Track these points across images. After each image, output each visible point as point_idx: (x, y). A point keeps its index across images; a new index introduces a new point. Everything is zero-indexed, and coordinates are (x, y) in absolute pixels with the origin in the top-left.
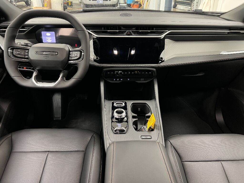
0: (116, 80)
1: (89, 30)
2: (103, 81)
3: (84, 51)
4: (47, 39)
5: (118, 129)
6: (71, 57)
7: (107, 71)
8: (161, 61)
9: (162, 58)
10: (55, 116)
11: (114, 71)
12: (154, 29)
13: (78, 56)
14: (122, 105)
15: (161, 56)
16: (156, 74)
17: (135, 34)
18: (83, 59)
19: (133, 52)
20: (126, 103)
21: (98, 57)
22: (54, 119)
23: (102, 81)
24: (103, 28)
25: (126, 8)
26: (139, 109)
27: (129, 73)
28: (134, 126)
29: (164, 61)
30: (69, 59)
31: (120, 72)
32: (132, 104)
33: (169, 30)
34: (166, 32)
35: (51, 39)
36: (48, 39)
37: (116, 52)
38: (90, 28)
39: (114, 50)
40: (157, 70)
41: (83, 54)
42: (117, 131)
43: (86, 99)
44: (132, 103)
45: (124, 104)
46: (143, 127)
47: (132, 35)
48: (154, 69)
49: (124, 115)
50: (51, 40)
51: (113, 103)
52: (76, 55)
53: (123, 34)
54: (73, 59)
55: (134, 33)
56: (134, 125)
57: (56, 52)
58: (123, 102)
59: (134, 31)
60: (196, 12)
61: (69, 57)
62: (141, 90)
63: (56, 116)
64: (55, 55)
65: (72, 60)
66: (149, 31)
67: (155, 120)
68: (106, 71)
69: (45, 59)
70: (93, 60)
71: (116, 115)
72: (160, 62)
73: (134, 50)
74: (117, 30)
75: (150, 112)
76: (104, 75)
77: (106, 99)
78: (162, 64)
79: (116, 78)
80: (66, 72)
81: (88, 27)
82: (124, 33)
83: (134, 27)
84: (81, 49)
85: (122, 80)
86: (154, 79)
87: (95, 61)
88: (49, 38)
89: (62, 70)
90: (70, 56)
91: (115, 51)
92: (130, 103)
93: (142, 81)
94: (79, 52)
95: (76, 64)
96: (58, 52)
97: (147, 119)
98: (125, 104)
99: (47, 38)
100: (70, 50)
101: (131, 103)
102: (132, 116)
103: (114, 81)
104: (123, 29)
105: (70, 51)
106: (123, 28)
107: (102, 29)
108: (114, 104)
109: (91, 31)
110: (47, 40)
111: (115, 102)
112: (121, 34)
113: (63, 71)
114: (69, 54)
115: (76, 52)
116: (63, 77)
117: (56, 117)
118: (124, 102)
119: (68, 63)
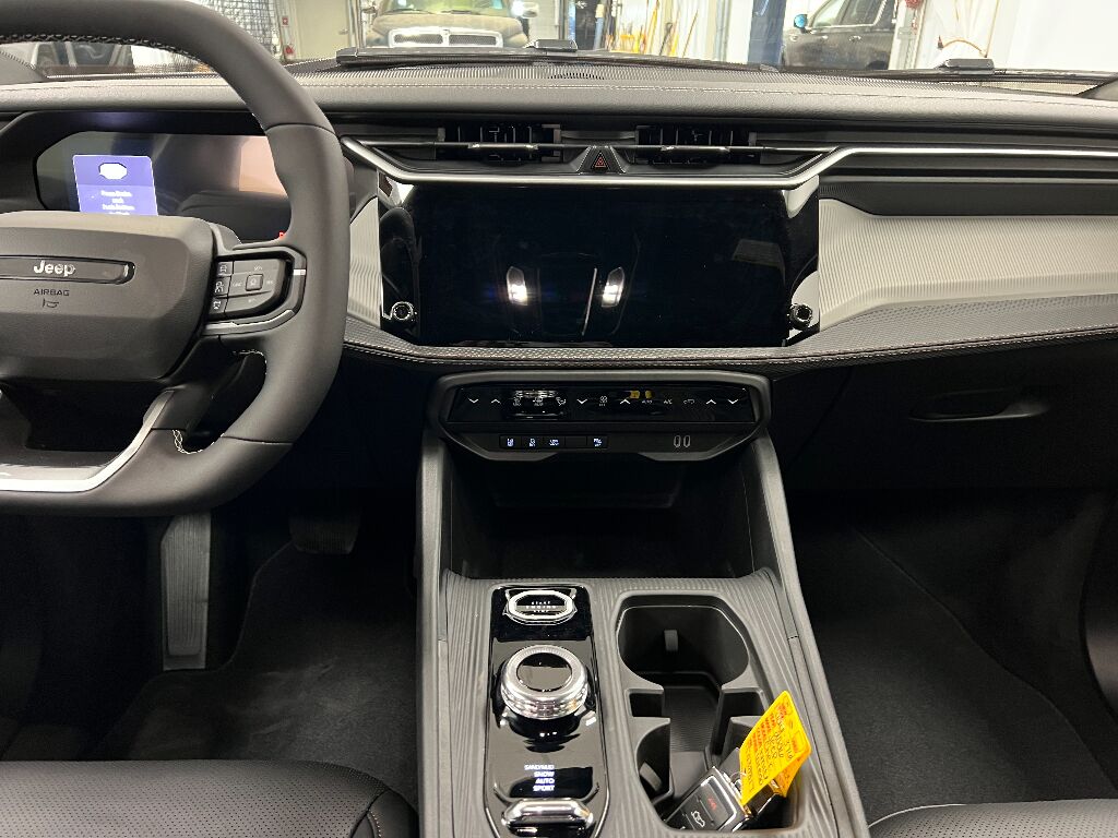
0: (521, 446)
1: (355, 138)
2: (441, 451)
3: (308, 254)
4: (108, 201)
5: (534, 814)
6: (219, 297)
7: (464, 391)
8: (798, 326)
9: (805, 312)
10: (170, 647)
11: (507, 388)
12: (753, 137)
13: (271, 287)
14: (558, 613)
15: (798, 299)
16: (768, 411)
17: (636, 170)
18: (297, 309)
19: (612, 293)
20: (582, 600)
21: (410, 305)
22: (166, 668)
23: (433, 451)
24: (441, 132)
25: (574, 51)
26: (671, 636)
27: (604, 399)
28: (648, 772)
29: (816, 329)
30: (211, 312)
31: (542, 395)
32: (629, 602)
33: (842, 145)
34: (826, 155)
35: (127, 201)
36: (114, 201)
37: (518, 292)
38: (360, 129)
39: (512, 282)
40: (771, 384)
41: (297, 273)
42: (528, 830)
43: (349, 549)
44: (625, 595)
45: (570, 607)
46: (711, 783)
47: (616, 172)
48: (759, 380)
49: (575, 690)
50: (132, 208)
51: (499, 601)
52: (253, 283)
53: (563, 167)
54: (235, 306)
55: (632, 164)
56: (645, 766)
57: (124, 263)
58: (567, 593)
59: (628, 150)
60: (961, 73)
61: (210, 294)
62: (670, 505)
63: (174, 648)
64: (113, 281)
65: (227, 317)
66: (722, 148)
67: (804, 742)
68: (459, 387)
69: (46, 310)
70: (378, 324)
71: (519, 698)
72: (794, 333)
73: (618, 283)
74: (527, 142)
75: (749, 668)
76: (446, 417)
77: (457, 571)
78: (807, 349)
79: (522, 434)
80: (191, 393)
81: (351, 121)
82: (573, 159)
83: (631, 128)
84: (290, 243)
85: (554, 442)
86: (753, 440)
87: (387, 326)
88: (118, 193)
89: (165, 381)
90: (219, 287)
91: (514, 285)
92: (610, 600)
93: (683, 452)
94: (275, 262)
95: (255, 342)
96: (131, 265)
97: (735, 720)
98: (575, 601)
99: (103, 193)
100: (223, 251)
101: (615, 601)
102: (627, 693)
103: (508, 452)
104: (563, 138)
105: (217, 260)
106: (567, 134)
107: (435, 137)
108: (505, 601)
109: (370, 148)
110: (105, 207)
111: (512, 594)
112: (548, 169)
113: (170, 390)
114: (213, 277)
115: (258, 265)
116: (163, 428)
117: (177, 657)
118: (574, 591)
119: (202, 336)
